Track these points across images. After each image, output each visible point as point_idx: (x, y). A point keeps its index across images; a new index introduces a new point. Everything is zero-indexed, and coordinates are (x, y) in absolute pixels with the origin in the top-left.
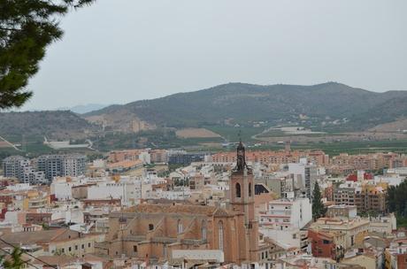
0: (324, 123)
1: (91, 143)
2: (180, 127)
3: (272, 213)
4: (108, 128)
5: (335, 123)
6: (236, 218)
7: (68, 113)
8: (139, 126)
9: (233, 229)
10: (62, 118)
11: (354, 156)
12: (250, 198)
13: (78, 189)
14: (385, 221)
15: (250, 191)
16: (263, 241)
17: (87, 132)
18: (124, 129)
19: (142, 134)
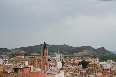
0: (63, 53)
1: (11, 55)
2: (32, 53)
3: (52, 64)
4: (15, 52)
5: (65, 53)
6: (43, 61)
7: (6, 49)
8: (22, 52)
9: (42, 64)
10: (5, 50)
11: (70, 58)
12: (47, 57)
13: (5, 61)
14: (80, 66)
15: (47, 55)
16: (50, 69)
17: (10, 53)
18: (19, 53)
19: (23, 54)
